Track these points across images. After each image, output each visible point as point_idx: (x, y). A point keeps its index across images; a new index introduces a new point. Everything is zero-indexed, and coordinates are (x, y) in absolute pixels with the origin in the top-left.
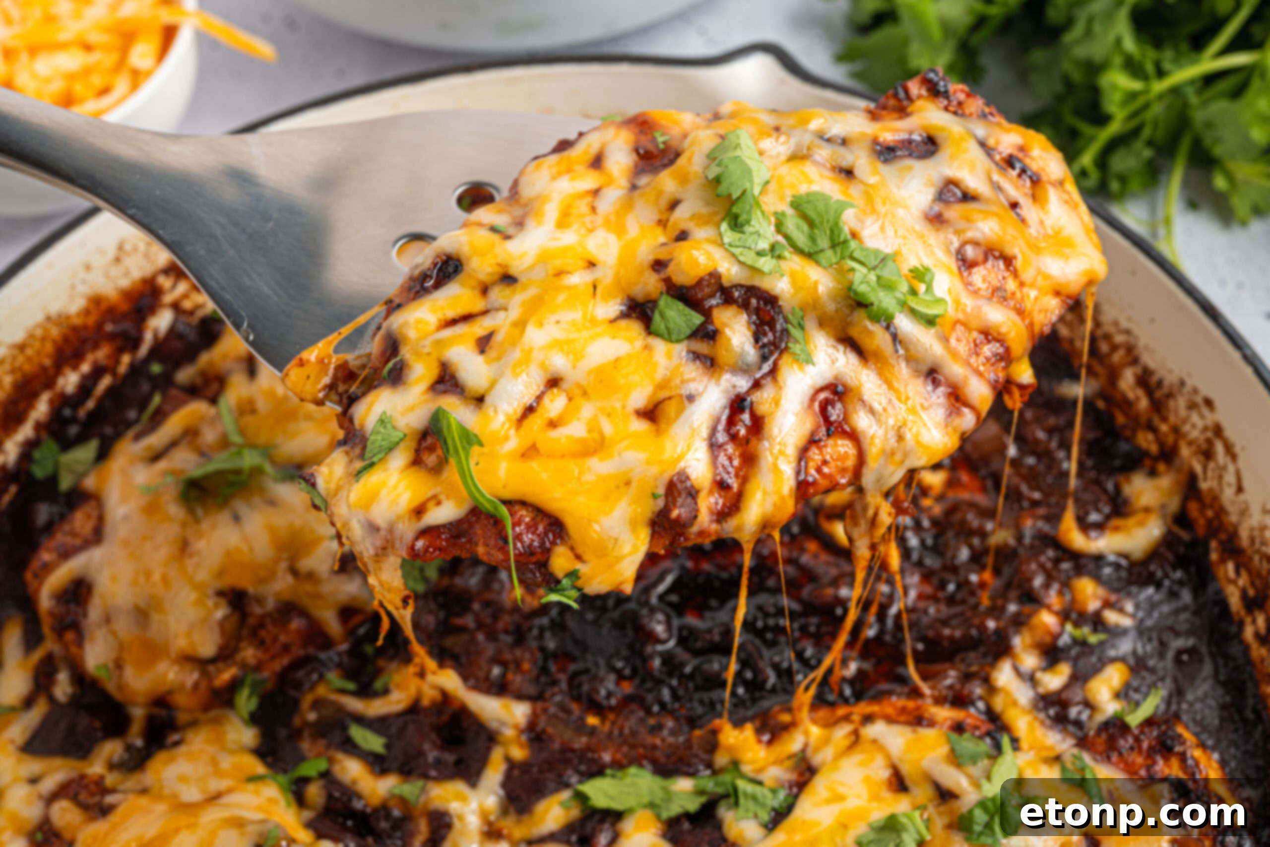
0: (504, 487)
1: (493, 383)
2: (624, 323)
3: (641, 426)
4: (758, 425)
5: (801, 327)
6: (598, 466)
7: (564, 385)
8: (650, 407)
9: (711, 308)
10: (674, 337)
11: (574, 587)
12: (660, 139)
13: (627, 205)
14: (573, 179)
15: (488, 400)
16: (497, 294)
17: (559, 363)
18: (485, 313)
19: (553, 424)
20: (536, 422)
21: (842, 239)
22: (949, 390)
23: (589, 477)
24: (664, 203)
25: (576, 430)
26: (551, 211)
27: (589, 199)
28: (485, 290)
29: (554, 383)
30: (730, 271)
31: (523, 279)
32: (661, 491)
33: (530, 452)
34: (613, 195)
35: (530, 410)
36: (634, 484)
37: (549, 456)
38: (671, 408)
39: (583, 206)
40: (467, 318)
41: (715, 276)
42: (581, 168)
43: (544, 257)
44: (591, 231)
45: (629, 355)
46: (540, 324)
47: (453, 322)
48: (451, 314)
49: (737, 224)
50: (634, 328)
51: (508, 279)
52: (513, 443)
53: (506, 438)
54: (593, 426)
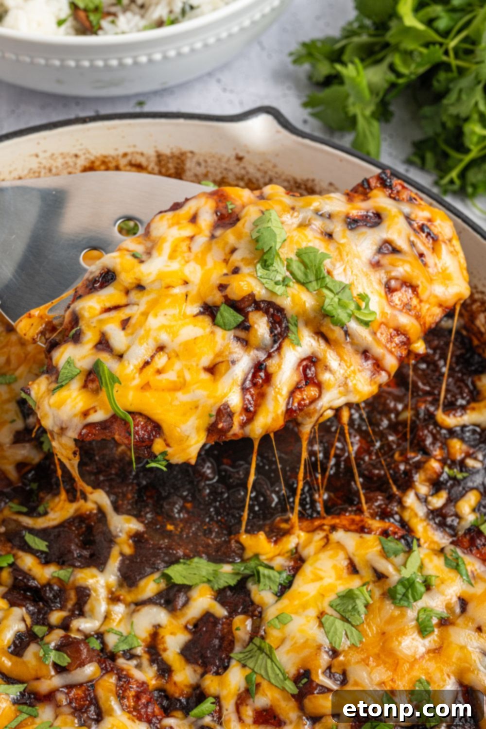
0: (131, 405)
1: (129, 348)
2: (201, 317)
3: (206, 376)
4: (268, 378)
5: (296, 325)
6: (182, 397)
7: (166, 350)
8: (211, 366)
9: (248, 312)
10: (227, 327)
11: (165, 460)
12: (230, 207)
13: (208, 248)
14: (179, 229)
15: (125, 357)
16: (134, 296)
17: (164, 338)
18: (126, 305)
19: (159, 372)
20: (150, 370)
21: (322, 276)
22: (374, 361)
23: (176, 403)
24: (228, 250)
25: (171, 376)
26: (167, 248)
27: (187, 242)
28: (127, 292)
29: (161, 348)
30: (260, 292)
31: (148, 288)
32: (214, 413)
33: (146, 386)
34: (202, 240)
35: (147, 363)
36: (200, 408)
37: (155, 390)
38: (222, 368)
39: (184, 246)
40: (117, 308)
41: (252, 296)
42: (185, 222)
43: (160, 277)
44: (187, 262)
45: (202, 336)
46: (156, 315)
47: (108, 310)
48: (108, 305)
49: (266, 265)
50: (206, 320)
51: (140, 287)
52: (137, 381)
53: (134, 378)
54: (180, 375)
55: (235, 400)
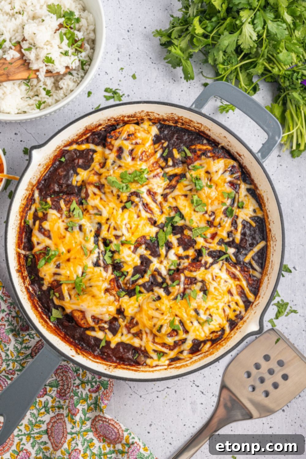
1: (122, 232)
2: (124, 210)
3: (139, 219)
4: (147, 204)
5: (139, 191)
6: (140, 227)
8: (138, 216)
9: (130, 200)
10: (131, 207)
12: (96, 183)
13: (107, 197)
14: (96, 199)
15: (124, 234)
16: (109, 222)
18: (110, 225)
19: (131, 228)
22: (157, 175)
23: (141, 229)
24: (111, 193)
25: (133, 226)
28: (107, 223)
30: (128, 194)
33: (133, 233)
34: (103, 196)
37: (135, 232)
38: (139, 214)
39: (103, 202)
40: (109, 228)
41: (127, 196)
43: (108, 213)
44: (108, 205)
45: (129, 214)
46: (118, 221)
47: (108, 231)
50: (126, 210)
51: (108, 219)
53: (130, 235)
54: (135, 224)
55: (149, 215)
